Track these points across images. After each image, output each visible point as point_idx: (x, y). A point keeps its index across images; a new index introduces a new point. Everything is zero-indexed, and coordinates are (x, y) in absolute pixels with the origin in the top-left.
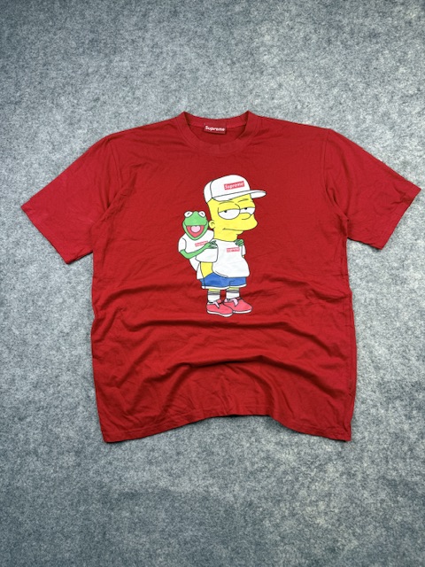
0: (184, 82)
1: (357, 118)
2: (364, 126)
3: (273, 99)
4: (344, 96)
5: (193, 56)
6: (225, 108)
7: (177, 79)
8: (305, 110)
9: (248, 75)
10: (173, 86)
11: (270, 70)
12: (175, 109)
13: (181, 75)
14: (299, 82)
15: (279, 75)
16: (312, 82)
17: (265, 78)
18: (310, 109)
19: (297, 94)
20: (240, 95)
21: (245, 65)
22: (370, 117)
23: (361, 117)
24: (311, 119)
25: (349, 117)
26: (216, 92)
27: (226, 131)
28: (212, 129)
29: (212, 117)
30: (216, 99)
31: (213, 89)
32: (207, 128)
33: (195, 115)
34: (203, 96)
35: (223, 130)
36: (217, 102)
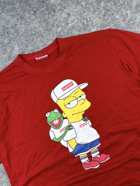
0: (11, 36)
1: (122, 15)
2: (128, 18)
3: (68, 24)
4: (109, 5)
5: (9, 18)
6: (42, 42)
7: (6, 36)
8: (90, 23)
9: (47, 16)
10: (6, 41)
11: (59, 7)
12: (13, 55)
13: (7, 33)
14: (79, 7)
15: (65, 8)
16: (86, 5)
17: (58, 14)
18: (92, 21)
19: (81, 15)
20: (47, 30)
21: (43, 11)
22: (129, 11)
23: (124, 14)
24: (96, 27)
25: (117, 16)
26: (33, 34)
27: (49, 56)
28: (39, 58)
29: (37, 50)
30: (34, 38)
31: (30, 33)
32: (37, 59)
33: (26, 53)
34: (26, 40)
35: (47, 56)
36: (36, 40)
